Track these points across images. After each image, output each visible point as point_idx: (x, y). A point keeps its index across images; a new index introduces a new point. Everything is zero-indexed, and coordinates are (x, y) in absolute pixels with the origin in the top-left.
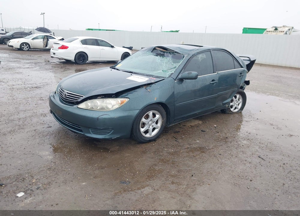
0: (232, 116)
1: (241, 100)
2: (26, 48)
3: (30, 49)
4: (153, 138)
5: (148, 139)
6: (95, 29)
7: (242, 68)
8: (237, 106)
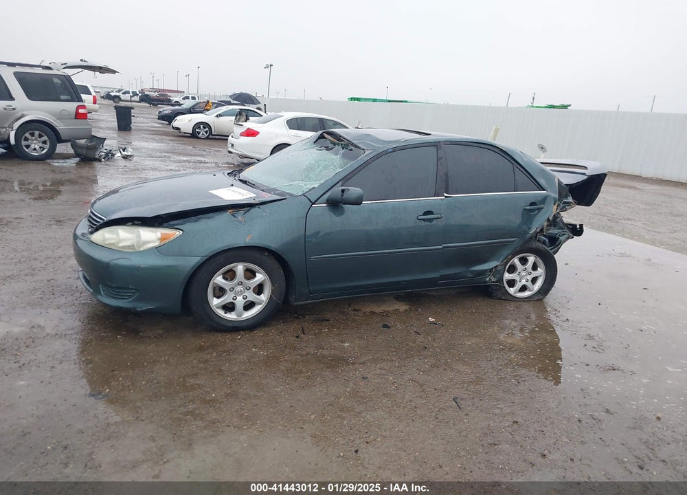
0: (511, 307)
1: (541, 271)
2: (203, 134)
3: (211, 136)
4: (245, 324)
5: (230, 325)
6: (366, 99)
7: (544, 190)
8: (529, 284)
